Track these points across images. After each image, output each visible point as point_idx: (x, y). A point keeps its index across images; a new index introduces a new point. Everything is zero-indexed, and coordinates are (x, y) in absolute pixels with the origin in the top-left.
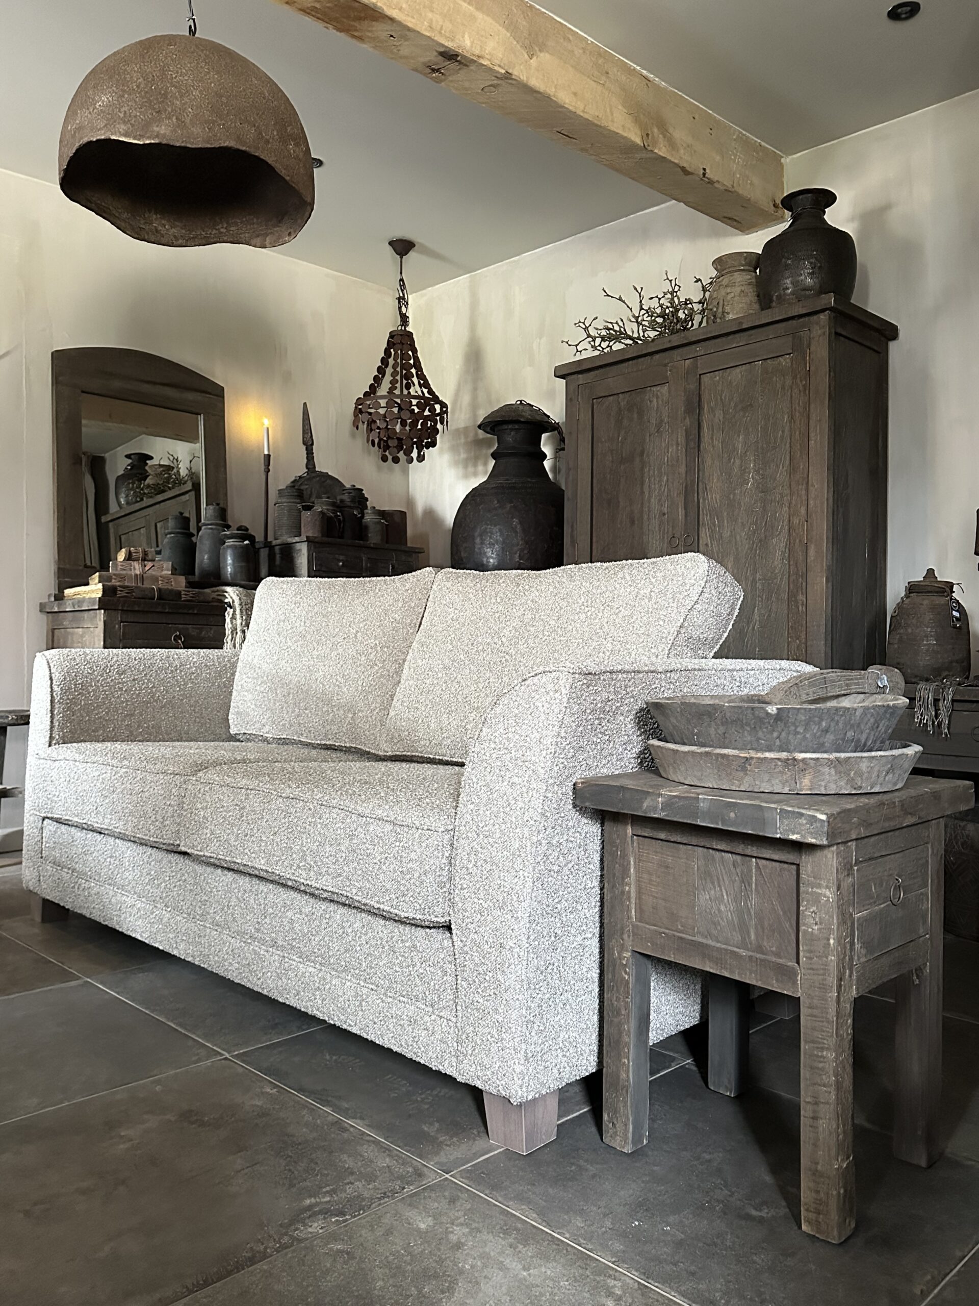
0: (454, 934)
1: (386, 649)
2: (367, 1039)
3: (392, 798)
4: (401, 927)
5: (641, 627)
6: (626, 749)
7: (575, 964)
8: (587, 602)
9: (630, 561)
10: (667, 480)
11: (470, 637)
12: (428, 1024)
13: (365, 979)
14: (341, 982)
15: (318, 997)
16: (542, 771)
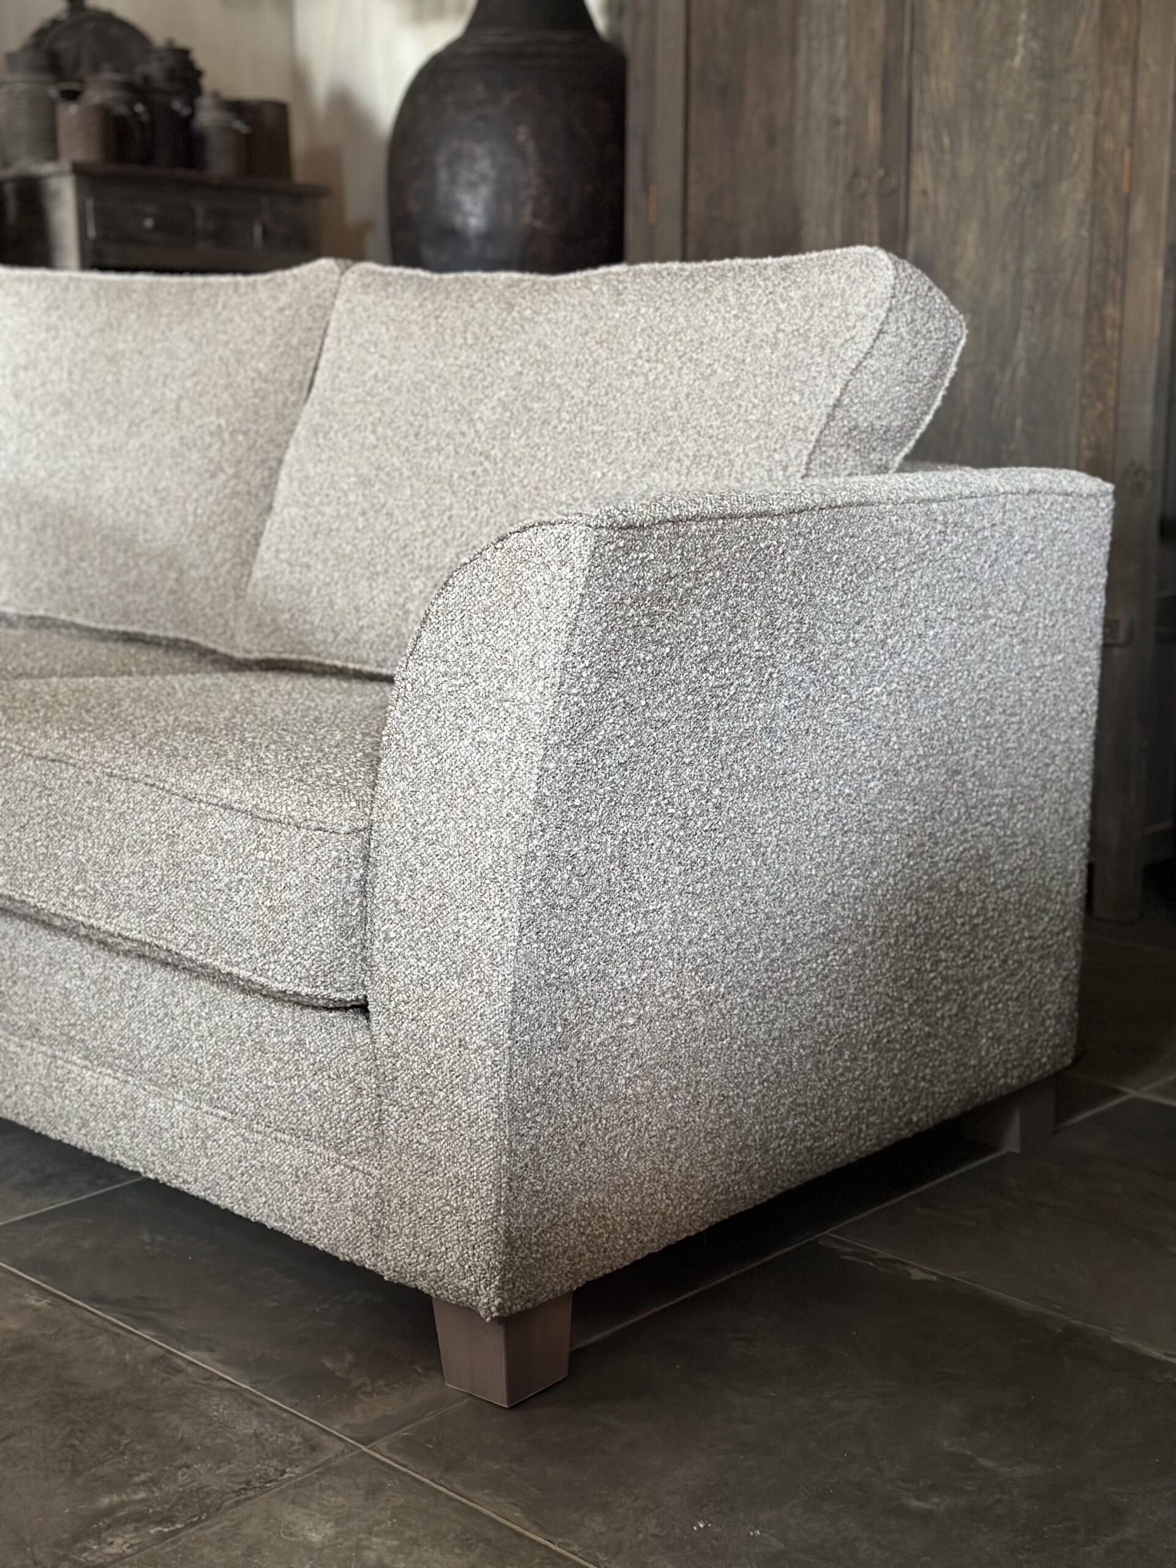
0: (373, 1024)
1: (241, 438)
2: (217, 1207)
3: (249, 764)
4: (276, 1008)
5: (754, 406)
6: (705, 670)
7: (603, 1072)
8: (648, 350)
9: (739, 261)
10: (847, 47)
11: (412, 419)
12: (330, 1181)
13: (211, 1099)
14: (166, 1105)
15: (123, 1131)
16: (537, 720)
